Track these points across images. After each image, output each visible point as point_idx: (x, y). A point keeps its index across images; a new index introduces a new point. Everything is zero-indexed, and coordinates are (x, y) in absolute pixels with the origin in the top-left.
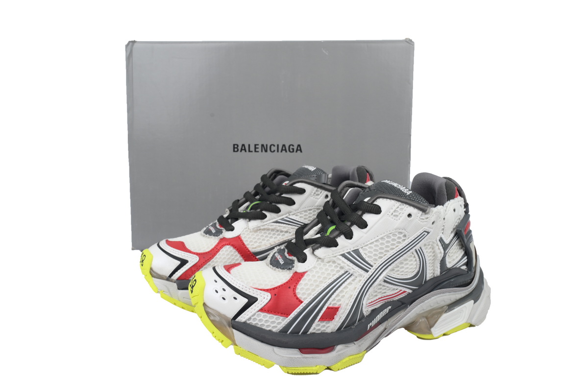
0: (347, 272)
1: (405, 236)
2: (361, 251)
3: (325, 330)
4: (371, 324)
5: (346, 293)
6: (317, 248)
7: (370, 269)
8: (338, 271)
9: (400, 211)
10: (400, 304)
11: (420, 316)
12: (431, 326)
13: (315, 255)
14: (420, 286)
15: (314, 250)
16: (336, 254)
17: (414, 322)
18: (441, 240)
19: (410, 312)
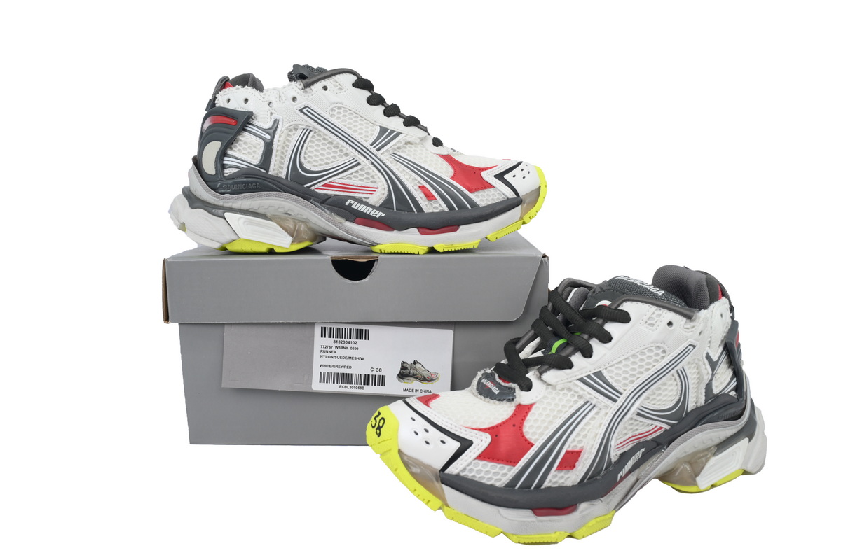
0: (587, 402)
1: (664, 352)
2: (605, 373)
3: (563, 483)
4: (621, 473)
5: (588, 432)
6: (545, 371)
7: (619, 397)
8: (576, 402)
9: (657, 319)
10: (655, 445)
11: (680, 461)
12: (697, 475)
13: (542, 380)
14: (680, 420)
15: (541, 374)
16: (573, 379)
17: (673, 469)
18: (708, 357)
19: (668, 456)
